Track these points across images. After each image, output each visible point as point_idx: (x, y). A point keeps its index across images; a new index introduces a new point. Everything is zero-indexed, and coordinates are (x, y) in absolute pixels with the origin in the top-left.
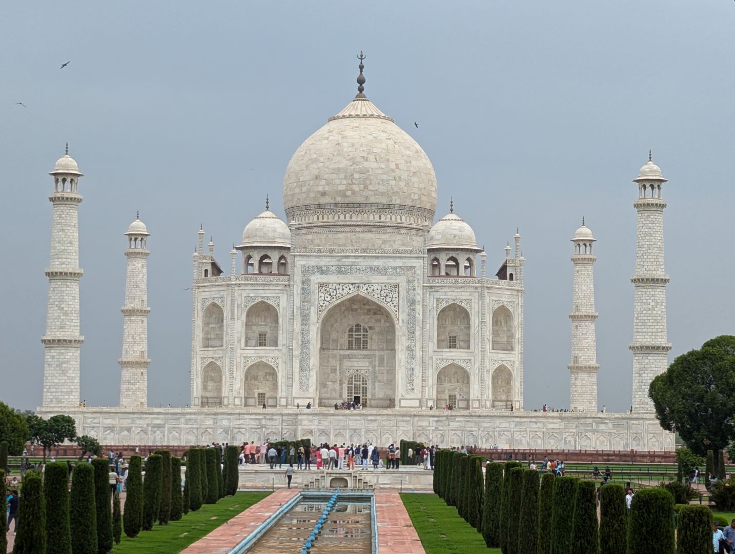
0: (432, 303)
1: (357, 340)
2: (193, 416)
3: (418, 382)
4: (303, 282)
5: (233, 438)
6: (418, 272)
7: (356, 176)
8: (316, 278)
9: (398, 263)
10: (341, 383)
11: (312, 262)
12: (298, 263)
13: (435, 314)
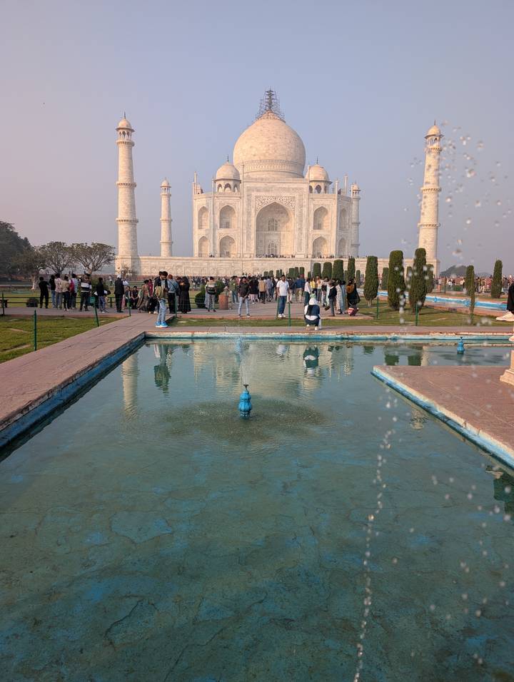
0: (312, 206)
1: (273, 226)
2: (197, 261)
3: (304, 246)
4: (248, 196)
5: (218, 273)
6: (305, 190)
7: (271, 146)
8: (254, 194)
9: (295, 186)
10: (265, 247)
11: (252, 185)
12: (244, 186)
13: (312, 212)
